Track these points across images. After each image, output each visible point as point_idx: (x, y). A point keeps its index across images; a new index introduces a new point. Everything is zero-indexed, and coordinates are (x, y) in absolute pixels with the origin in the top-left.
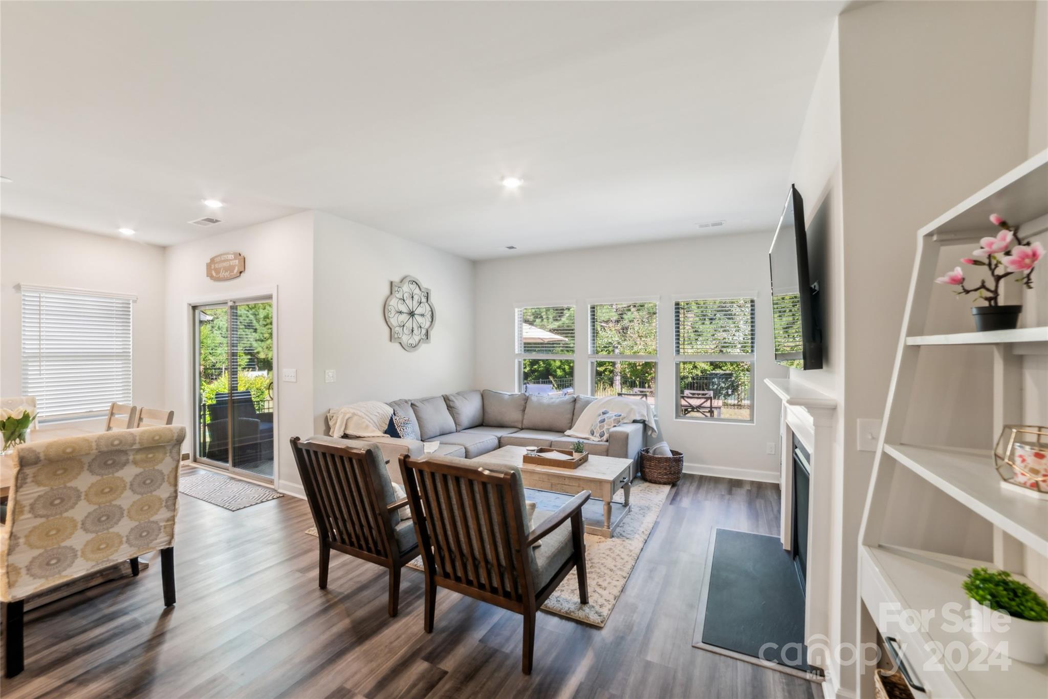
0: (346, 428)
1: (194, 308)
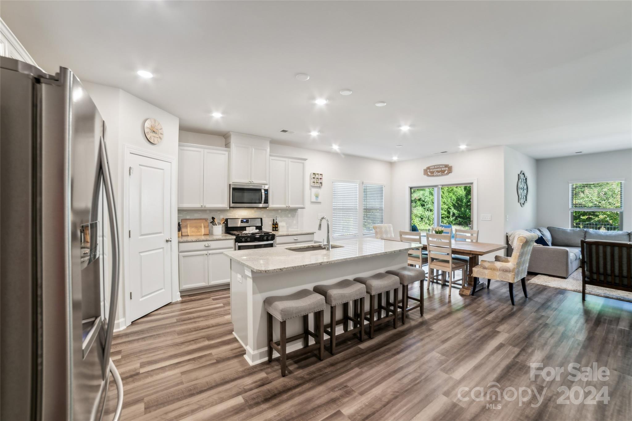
1: (411, 188)
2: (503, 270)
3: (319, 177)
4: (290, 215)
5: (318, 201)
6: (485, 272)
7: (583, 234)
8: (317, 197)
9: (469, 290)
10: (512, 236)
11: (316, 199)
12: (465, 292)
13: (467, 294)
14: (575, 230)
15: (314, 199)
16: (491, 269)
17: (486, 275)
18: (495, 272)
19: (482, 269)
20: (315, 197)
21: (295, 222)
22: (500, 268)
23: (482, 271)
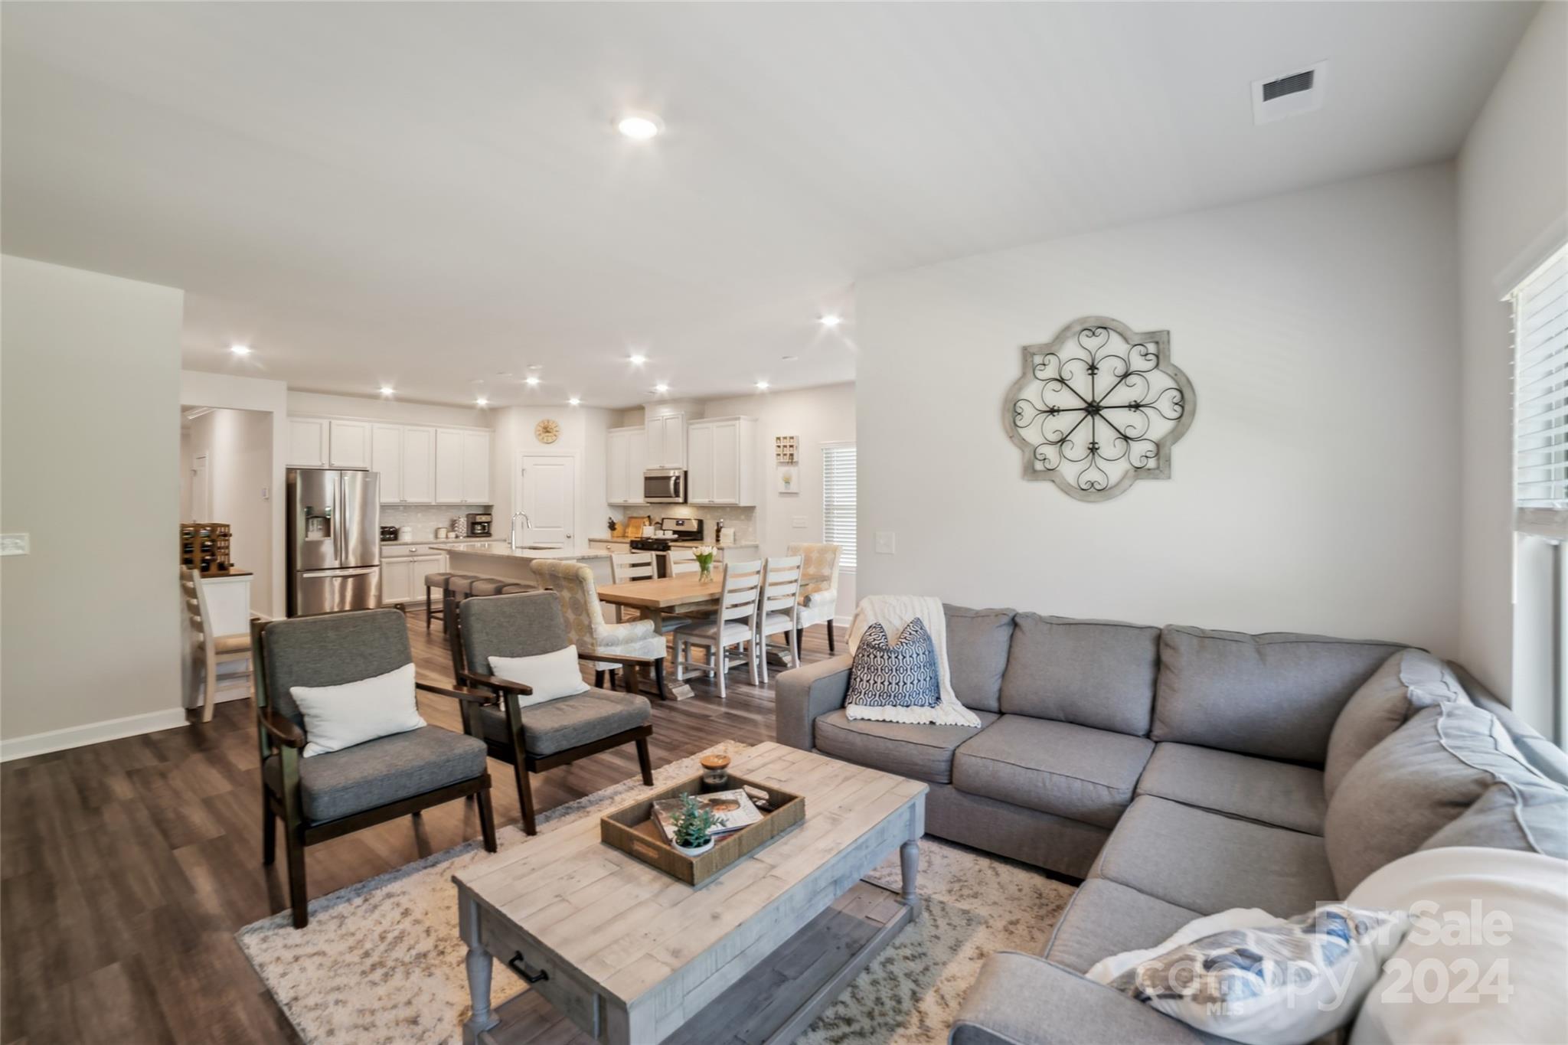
3: (788, 444)
4: (743, 517)
5: (789, 491)
8: (787, 482)
11: (786, 487)
15: (782, 488)
20: (784, 483)
21: (750, 529)
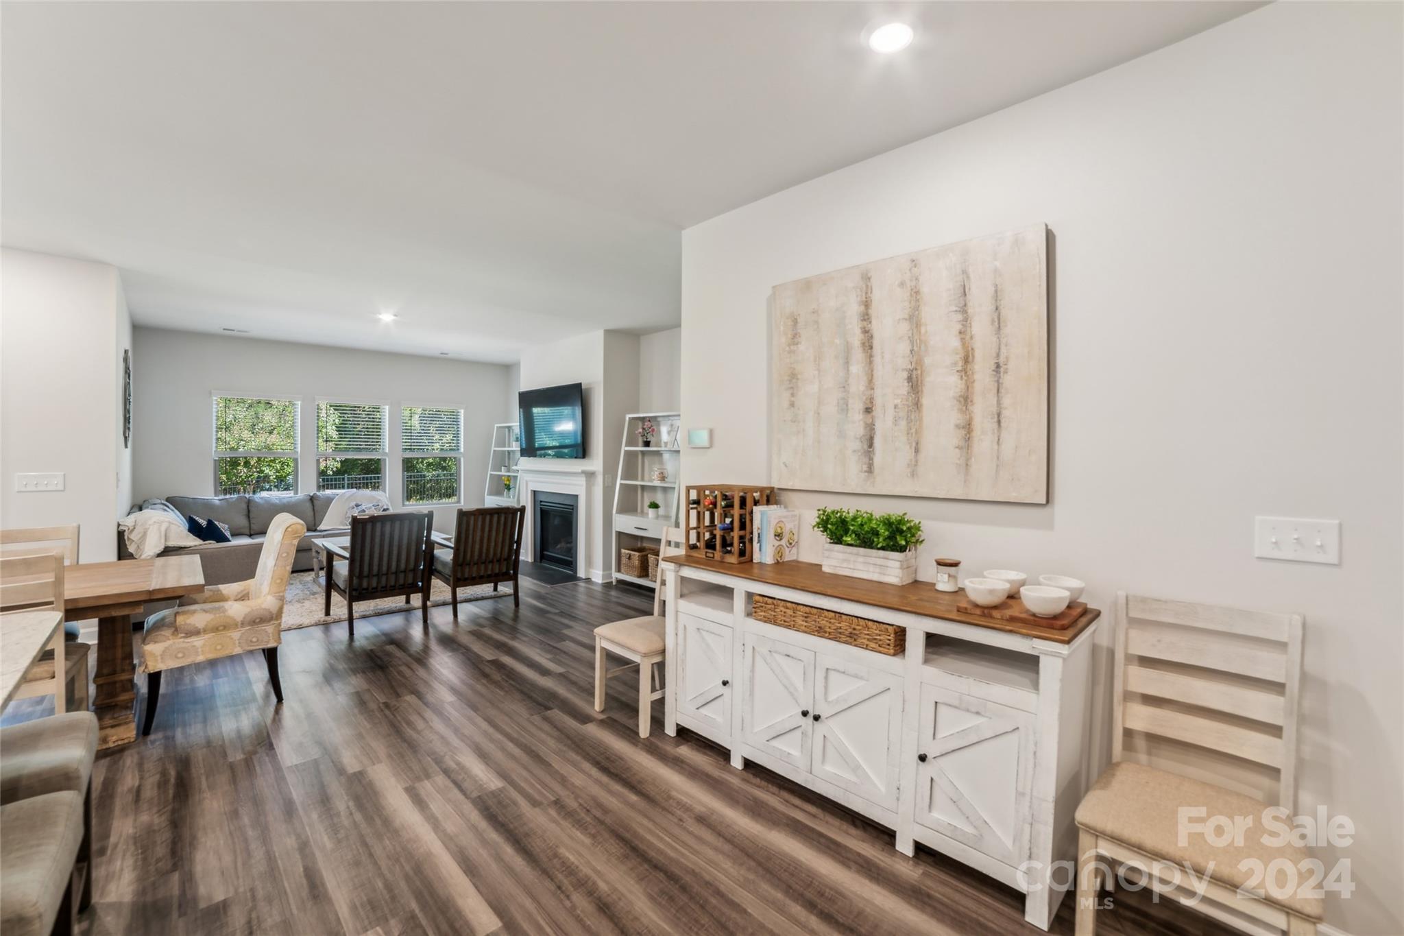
0: (166, 541)
2: (254, 622)
6: (195, 644)
7: (244, 506)
9: (126, 723)
10: (139, 530)
12: (114, 738)
13: (126, 741)
14: (230, 500)
16: (216, 629)
17: (200, 650)
18: (230, 634)
19: (182, 640)
22: (244, 618)
23: (184, 645)
